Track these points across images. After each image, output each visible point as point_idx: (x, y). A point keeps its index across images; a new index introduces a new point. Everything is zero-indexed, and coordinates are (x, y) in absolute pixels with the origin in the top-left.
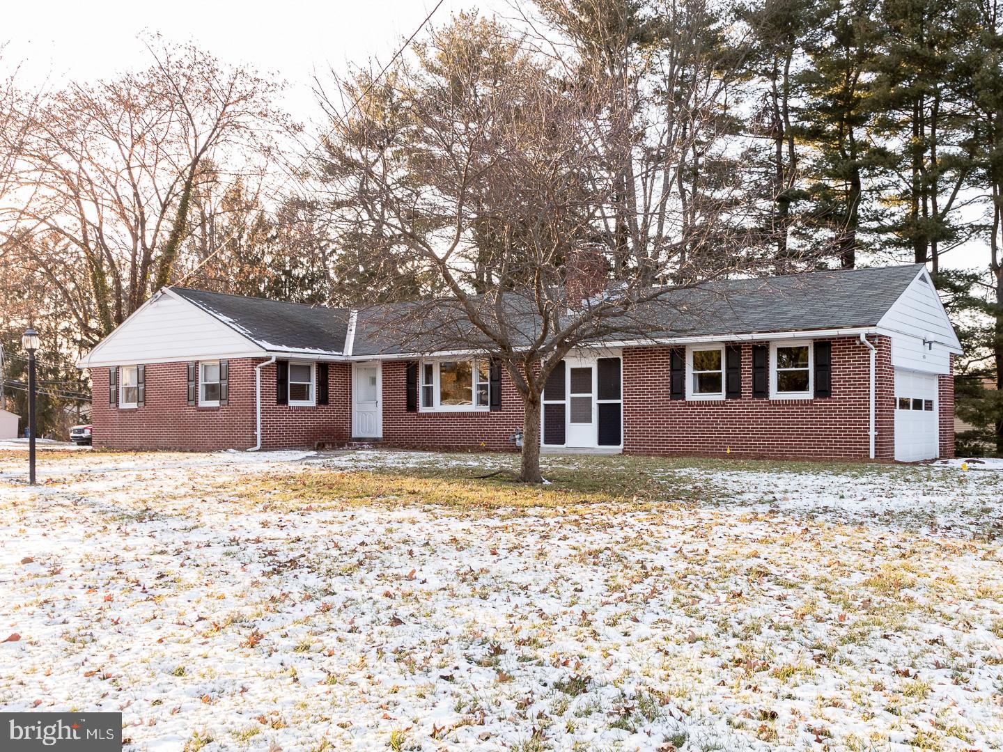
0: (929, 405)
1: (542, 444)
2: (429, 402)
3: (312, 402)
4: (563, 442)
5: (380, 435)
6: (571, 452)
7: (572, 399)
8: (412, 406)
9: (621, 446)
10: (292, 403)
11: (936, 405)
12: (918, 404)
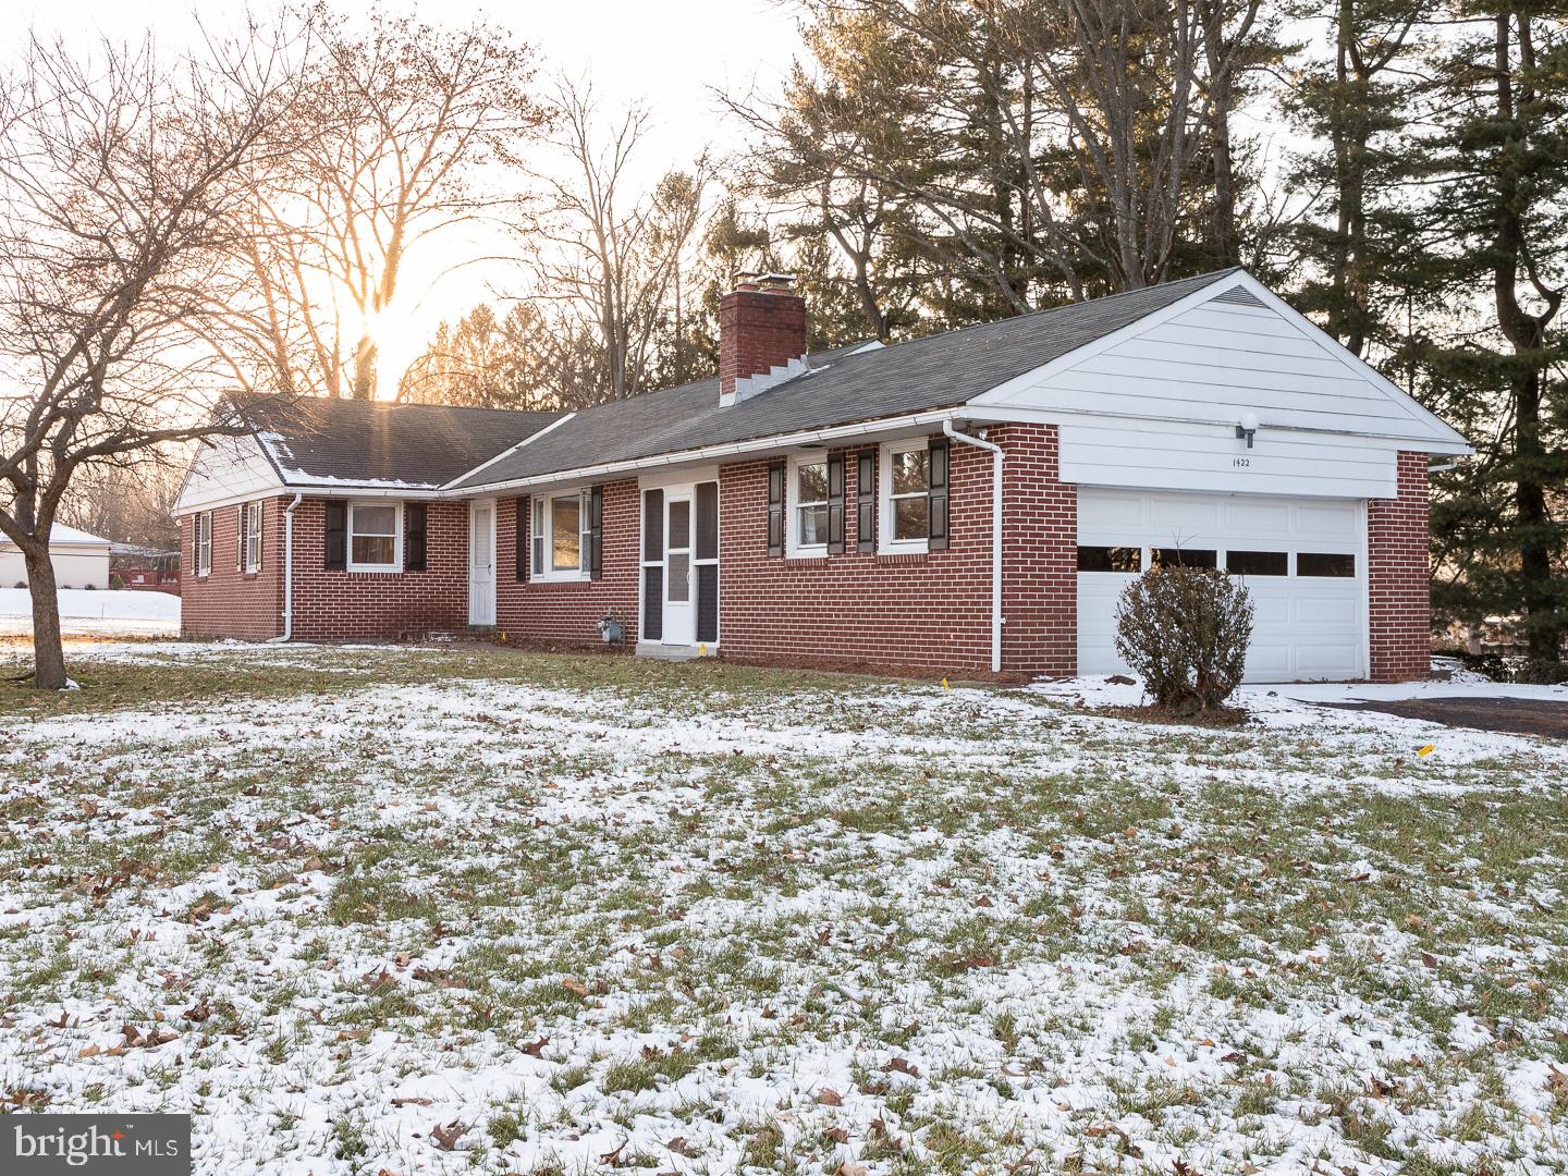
0: (1340, 565)
1: (642, 640)
2: (539, 570)
3: (397, 566)
4: (659, 638)
5: (492, 621)
6: (665, 653)
7: (671, 557)
8: (522, 575)
9: (717, 644)
10: (354, 568)
11: (1362, 565)
12: (1313, 565)
